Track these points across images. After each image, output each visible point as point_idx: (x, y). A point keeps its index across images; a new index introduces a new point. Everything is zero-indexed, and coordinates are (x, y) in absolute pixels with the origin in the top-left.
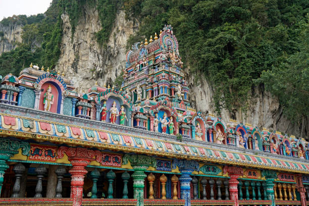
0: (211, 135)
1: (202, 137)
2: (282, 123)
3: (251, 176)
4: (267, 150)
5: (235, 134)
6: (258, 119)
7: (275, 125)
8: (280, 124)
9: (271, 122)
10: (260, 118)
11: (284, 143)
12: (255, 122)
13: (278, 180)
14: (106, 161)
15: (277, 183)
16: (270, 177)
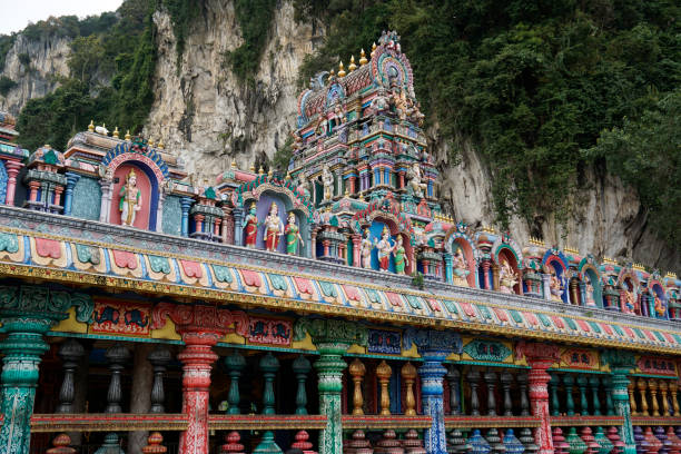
0: (487, 274)
1: (469, 278)
2: (645, 247)
3: (578, 365)
4: (613, 305)
5: (542, 272)
6: (591, 237)
7: (629, 249)
8: (642, 248)
9: (621, 243)
10: (596, 235)
11: (651, 290)
12: (585, 245)
13: (638, 371)
14: (258, 334)
15: (637, 379)
16: (620, 365)
